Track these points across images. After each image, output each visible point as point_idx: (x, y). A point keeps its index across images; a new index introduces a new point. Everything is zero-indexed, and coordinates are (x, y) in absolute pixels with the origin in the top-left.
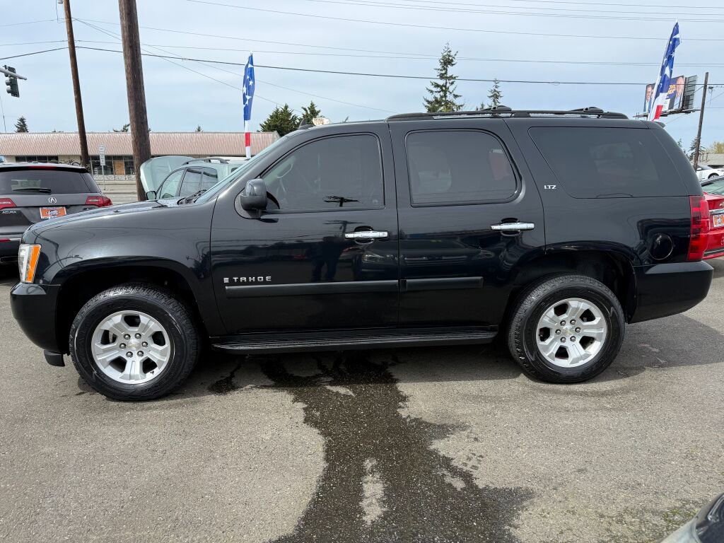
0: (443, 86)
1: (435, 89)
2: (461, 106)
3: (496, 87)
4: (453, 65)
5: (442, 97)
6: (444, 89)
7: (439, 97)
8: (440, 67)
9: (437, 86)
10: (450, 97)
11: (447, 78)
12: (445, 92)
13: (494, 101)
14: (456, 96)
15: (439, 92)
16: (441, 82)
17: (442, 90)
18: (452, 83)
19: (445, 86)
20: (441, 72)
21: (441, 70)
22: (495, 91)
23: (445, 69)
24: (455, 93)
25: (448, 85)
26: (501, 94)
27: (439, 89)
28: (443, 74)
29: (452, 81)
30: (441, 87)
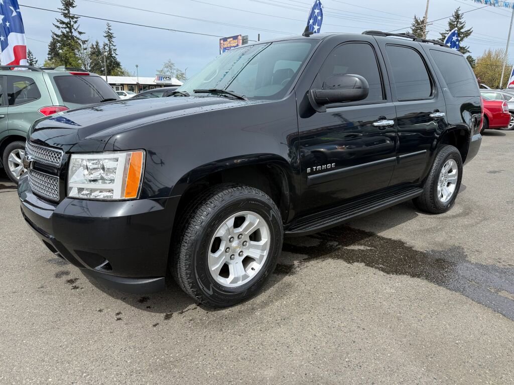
0: (68, 23)
1: (61, 26)
2: (86, 41)
3: (109, 29)
4: (74, 7)
5: (68, 32)
6: (69, 26)
7: (65, 32)
8: (63, 7)
9: (63, 23)
10: (75, 34)
11: (70, 17)
12: (70, 28)
13: (109, 40)
14: (80, 33)
15: (65, 28)
16: (66, 20)
17: (68, 27)
18: (76, 22)
19: (70, 24)
20: (64, 12)
21: (64, 10)
22: (108, 32)
23: (67, 9)
24: (79, 30)
25: (72, 23)
26: (114, 35)
27: (64, 26)
28: (66, 14)
29: (75, 20)
30: (66, 24)
